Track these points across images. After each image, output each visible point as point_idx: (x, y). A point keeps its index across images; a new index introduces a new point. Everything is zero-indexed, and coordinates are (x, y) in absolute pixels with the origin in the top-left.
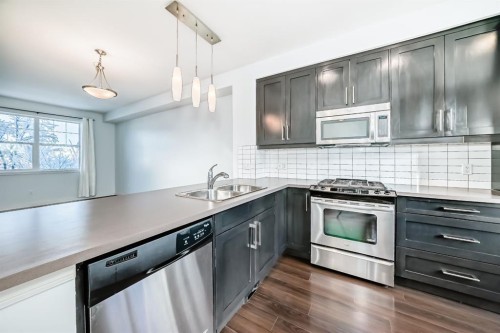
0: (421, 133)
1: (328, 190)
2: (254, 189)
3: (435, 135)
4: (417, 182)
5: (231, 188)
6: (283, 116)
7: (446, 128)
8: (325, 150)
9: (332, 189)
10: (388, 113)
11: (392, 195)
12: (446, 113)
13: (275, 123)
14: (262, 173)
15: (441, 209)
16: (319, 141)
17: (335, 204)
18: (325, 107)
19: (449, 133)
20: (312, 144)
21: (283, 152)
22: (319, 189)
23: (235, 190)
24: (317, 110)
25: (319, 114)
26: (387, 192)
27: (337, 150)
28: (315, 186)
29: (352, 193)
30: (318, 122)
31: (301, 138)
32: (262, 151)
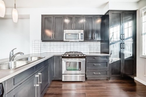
0: (90, 39)
1: (67, 56)
2: (40, 58)
3: (92, 40)
4: (88, 51)
5: (27, 59)
6: (52, 30)
7: (94, 38)
8: (66, 43)
9: (69, 55)
10: (83, 33)
11: (85, 56)
12: (94, 34)
13: (49, 33)
14: (43, 51)
15: (94, 58)
16: (65, 40)
17: (70, 60)
18: (66, 29)
19: (95, 39)
20: (62, 41)
21: (52, 43)
22: (65, 56)
23: (29, 60)
24: (64, 29)
25: (65, 31)
26: (83, 55)
27: (70, 43)
28: (64, 55)
29: (75, 56)
30: (64, 33)
31: (59, 38)
32: (44, 43)
